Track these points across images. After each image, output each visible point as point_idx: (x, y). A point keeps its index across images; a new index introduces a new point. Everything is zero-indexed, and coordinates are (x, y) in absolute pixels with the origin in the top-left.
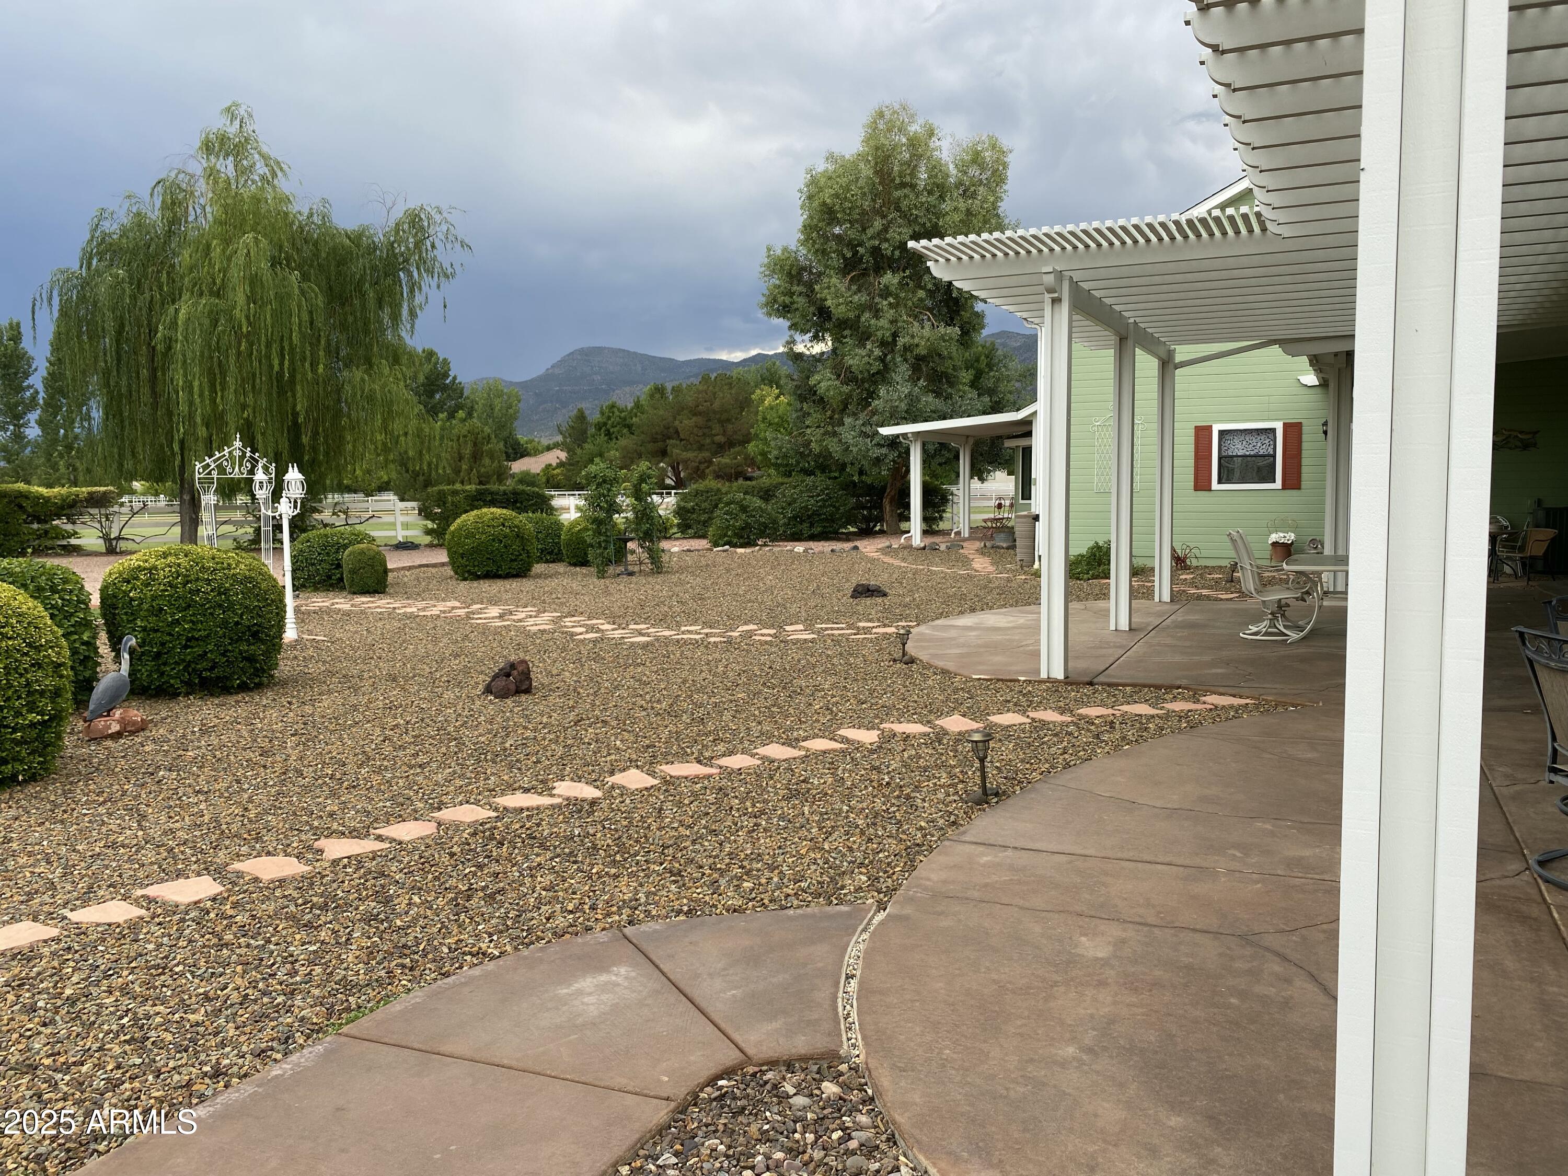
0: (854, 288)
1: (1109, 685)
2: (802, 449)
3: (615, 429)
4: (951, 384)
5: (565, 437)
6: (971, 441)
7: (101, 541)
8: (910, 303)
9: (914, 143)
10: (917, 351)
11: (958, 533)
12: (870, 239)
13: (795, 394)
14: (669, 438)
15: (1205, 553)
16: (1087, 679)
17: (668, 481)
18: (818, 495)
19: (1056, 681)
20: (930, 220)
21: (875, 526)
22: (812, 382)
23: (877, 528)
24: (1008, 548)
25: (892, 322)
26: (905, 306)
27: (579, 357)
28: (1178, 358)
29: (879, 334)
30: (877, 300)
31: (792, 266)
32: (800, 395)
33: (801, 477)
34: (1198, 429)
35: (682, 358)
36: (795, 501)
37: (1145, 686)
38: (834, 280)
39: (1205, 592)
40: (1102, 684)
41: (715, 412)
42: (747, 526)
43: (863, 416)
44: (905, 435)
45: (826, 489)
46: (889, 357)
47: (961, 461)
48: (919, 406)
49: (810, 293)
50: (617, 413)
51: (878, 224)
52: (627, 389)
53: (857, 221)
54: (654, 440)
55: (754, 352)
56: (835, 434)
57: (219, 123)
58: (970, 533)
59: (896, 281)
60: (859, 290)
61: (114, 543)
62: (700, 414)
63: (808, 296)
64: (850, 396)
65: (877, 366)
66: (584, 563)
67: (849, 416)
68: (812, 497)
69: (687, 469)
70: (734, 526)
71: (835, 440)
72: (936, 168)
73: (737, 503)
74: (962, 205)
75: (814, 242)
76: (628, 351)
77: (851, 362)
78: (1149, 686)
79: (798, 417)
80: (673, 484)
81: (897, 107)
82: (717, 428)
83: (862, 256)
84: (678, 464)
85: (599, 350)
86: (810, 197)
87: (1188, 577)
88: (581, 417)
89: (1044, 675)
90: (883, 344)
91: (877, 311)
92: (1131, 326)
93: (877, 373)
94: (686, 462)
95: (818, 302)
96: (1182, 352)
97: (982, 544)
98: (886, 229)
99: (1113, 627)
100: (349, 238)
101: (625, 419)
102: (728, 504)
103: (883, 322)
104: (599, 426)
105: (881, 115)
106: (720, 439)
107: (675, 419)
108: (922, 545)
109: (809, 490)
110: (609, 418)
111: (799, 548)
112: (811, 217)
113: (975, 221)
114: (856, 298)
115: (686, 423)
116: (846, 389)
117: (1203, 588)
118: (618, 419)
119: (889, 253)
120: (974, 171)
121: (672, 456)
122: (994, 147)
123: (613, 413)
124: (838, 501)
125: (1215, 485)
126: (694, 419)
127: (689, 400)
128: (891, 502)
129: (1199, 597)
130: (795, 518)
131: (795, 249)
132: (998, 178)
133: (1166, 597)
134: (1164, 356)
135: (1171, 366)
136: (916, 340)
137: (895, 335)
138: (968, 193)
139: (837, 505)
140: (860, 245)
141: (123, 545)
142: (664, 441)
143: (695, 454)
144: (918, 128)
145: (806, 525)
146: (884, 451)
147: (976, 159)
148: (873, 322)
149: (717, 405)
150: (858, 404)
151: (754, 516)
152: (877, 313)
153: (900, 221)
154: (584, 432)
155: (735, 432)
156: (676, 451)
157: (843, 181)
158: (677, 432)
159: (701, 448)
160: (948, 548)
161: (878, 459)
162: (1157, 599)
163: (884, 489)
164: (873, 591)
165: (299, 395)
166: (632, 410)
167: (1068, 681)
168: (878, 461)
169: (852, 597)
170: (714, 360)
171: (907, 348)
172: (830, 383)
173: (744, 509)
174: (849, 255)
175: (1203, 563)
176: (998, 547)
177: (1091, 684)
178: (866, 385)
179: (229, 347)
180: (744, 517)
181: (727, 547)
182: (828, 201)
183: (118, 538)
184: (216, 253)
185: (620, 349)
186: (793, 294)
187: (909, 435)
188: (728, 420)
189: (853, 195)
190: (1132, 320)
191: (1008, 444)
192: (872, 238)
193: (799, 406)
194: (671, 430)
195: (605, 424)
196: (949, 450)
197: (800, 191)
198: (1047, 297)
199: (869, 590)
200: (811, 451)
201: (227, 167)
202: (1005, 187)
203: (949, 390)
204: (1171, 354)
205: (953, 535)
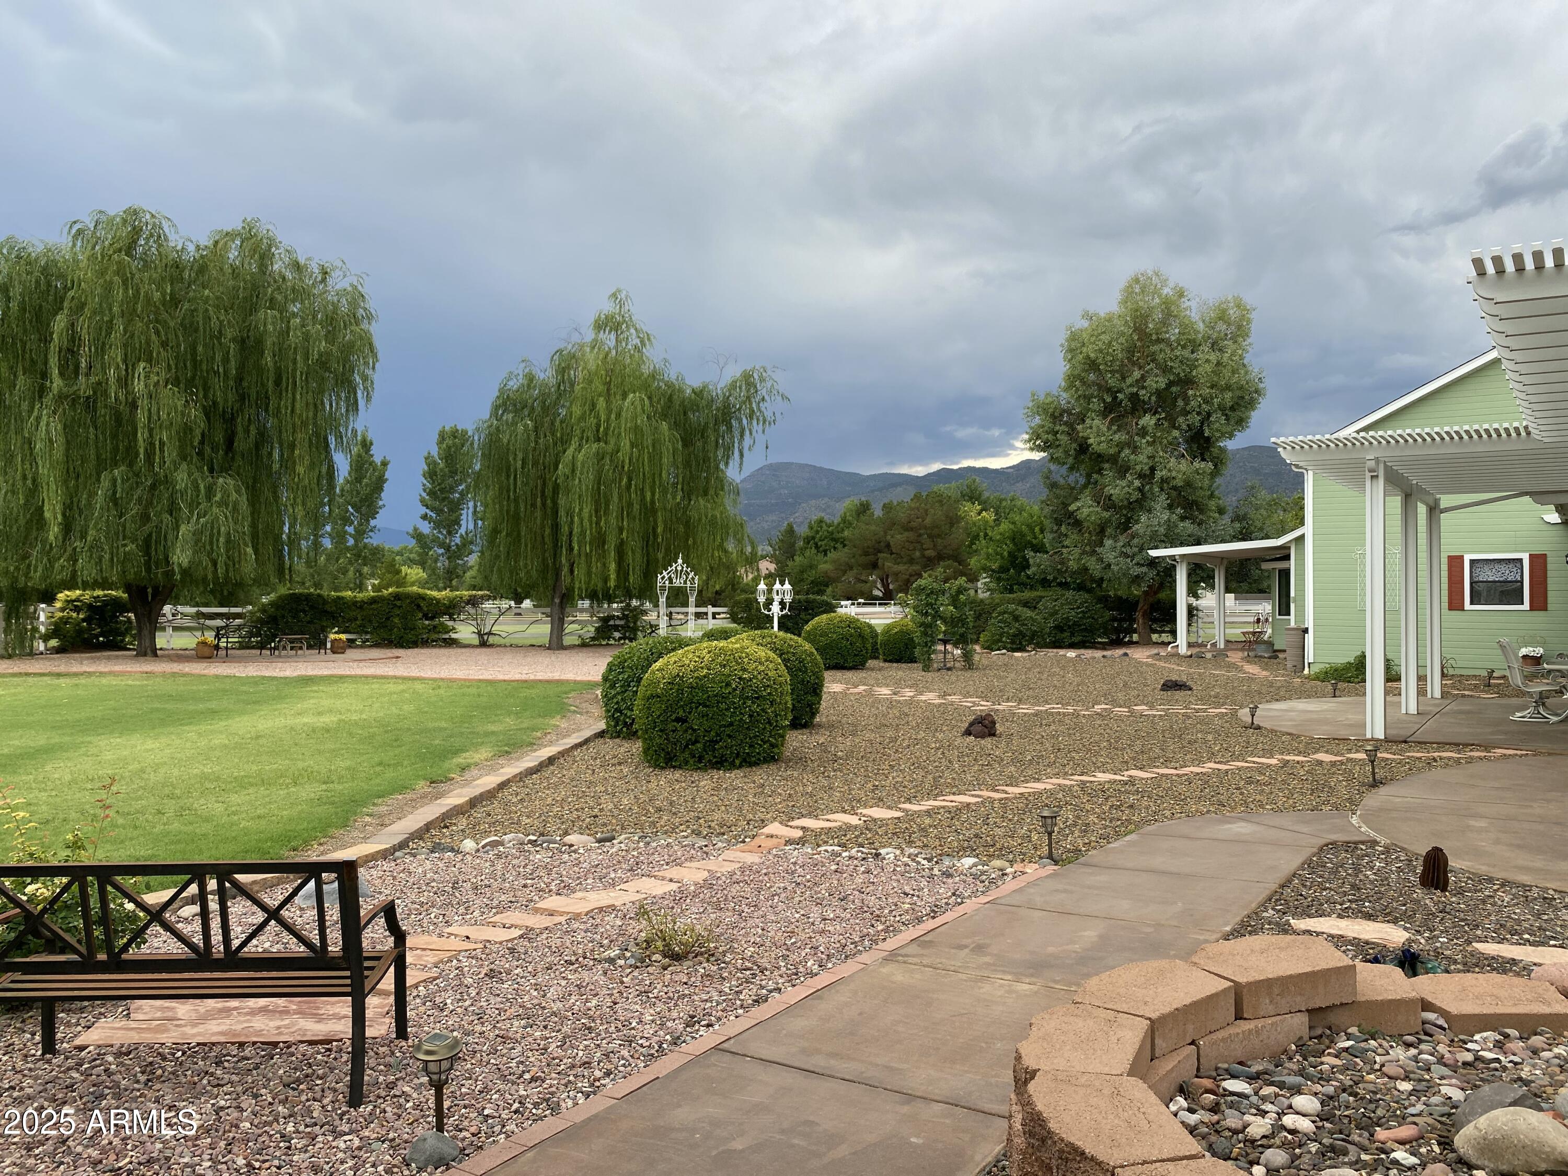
0: (1114, 428)
1: (1419, 743)
2: (1059, 567)
3: (823, 543)
4: (1201, 511)
5: (774, 550)
6: (1225, 562)
7: (476, 636)
8: (1165, 441)
9: (1167, 305)
10: (1174, 483)
11: (1214, 645)
12: (1128, 387)
13: (1051, 517)
14: (880, 551)
15: (1460, 664)
16: (1401, 739)
17: (877, 593)
18: (1078, 608)
19: (1378, 740)
20: (1184, 371)
21: (1125, 637)
22: (1072, 507)
23: (1127, 639)
24: (1270, 658)
25: (1149, 458)
26: (1161, 443)
27: (768, 472)
28: (1443, 505)
29: (1138, 468)
30: (1136, 438)
31: (1056, 408)
32: (1056, 519)
33: (1059, 591)
34: (1451, 559)
35: (866, 472)
36: (1056, 613)
37: (1447, 744)
38: (1097, 422)
39: (1467, 693)
40: (1414, 742)
41: (925, 528)
42: (1021, 634)
43: (1123, 539)
44: (1173, 558)
45: (1085, 602)
46: (1147, 487)
47: (1216, 580)
48: (1176, 531)
49: (1072, 432)
50: (825, 528)
51: (1137, 374)
52: (813, 502)
53: (1117, 371)
54: (866, 554)
55: (936, 467)
56: (1093, 552)
57: (608, 307)
58: (1226, 645)
59: (1153, 422)
60: (1119, 430)
61: (486, 637)
62: (912, 529)
63: (1069, 434)
64: (1109, 521)
65: (1136, 495)
66: (912, 660)
67: (1108, 538)
68: (1073, 609)
69: (897, 581)
70: (1008, 633)
71: (1094, 559)
72: (1186, 327)
73: (1010, 613)
74: (1213, 357)
75: (1077, 390)
76: (815, 466)
77: (1112, 492)
78: (1450, 744)
79: (1054, 539)
80: (880, 594)
81: (1150, 273)
82: (928, 543)
83: (1121, 401)
84: (887, 576)
85: (787, 466)
86: (1071, 350)
87: (1448, 682)
88: (790, 531)
89: (1369, 736)
90: (1141, 476)
91: (1136, 447)
92: (1414, 486)
93: (1136, 501)
94: (897, 575)
95: (1079, 440)
96: (1446, 501)
97: (1246, 653)
98: (1143, 378)
99: (1404, 711)
100: (695, 393)
101: (832, 533)
102: (1000, 614)
103: (1142, 458)
104: (808, 540)
105: (1137, 281)
106: (930, 553)
107: (885, 533)
108: (1189, 653)
109: (1070, 604)
110: (817, 532)
111: (1071, 654)
112: (1073, 367)
113: (1225, 371)
114: (1117, 437)
115: (897, 538)
116: (1106, 515)
117: (1464, 690)
118: (826, 533)
119: (1146, 398)
120: (1222, 326)
121: (883, 568)
122: (1238, 306)
123: (821, 527)
124: (1096, 614)
125: (1467, 605)
126: (906, 534)
127: (902, 516)
128: (1143, 616)
129: (1463, 696)
130: (1056, 627)
131: (1057, 394)
132: (1240, 330)
133: (1438, 694)
134: (1432, 503)
135: (1437, 511)
136: (1174, 474)
137: (1153, 469)
138: (1215, 346)
139: (1096, 617)
140: (1119, 391)
141: (492, 640)
142: (875, 554)
143: (906, 567)
144: (1169, 290)
145: (1066, 634)
146: (1144, 569)
147: (1222, 316)
148: (1132, 457)
149: (928, 521)
150: (1117, 528)
151: (1026, 625)
152: (1135, 449)
153: (1156, 371)
154: (793, 545)
155: (945, 547)
156: (889, 564)
157: (1105, 338)
158: (888, 546)
159: (911, 561)
160: (1214, 656)
161: (1137, 577)
162: (1429, 696)
163: (1137, 602)
164: (1181, 686)
165: (660, 520)
166: (839, 524)
167: (1387, 740)
168: (1137, 579)
169: (1162, 690)
170: (899, 474)
171: (1164, 480)
172: (1091, 509)
173: (1016, 618)
174: (1109, 400)
175: (1458, 672)
176: (1261, 657)
177: (1405, 742)
178: (1125, 512)
179: (614, 481)
180: (1017, 625)
181: (1004, 651)
182: (1092, 355)
183: (490, 633)
184: (601, 403)
185: (807, 465)
186: (1057, 432)
187: (1177, 557)
188: (939, 536)
189: (1114, 351)
190: (1414, 482)
191: (1265, 566)
192: (1131, 386)
193: (1055, 528)
194: (882, 544)
195: (813, 538)
196: (1203, 570)
197: (1062, 345)
198: (1368, 475)
199: (1177, 685)
200: (1068, 567)
201: (610, 340)
202: (1249, 341)
203: (1201, 517)
204: (1437, 502)
205: (1209, 647)
